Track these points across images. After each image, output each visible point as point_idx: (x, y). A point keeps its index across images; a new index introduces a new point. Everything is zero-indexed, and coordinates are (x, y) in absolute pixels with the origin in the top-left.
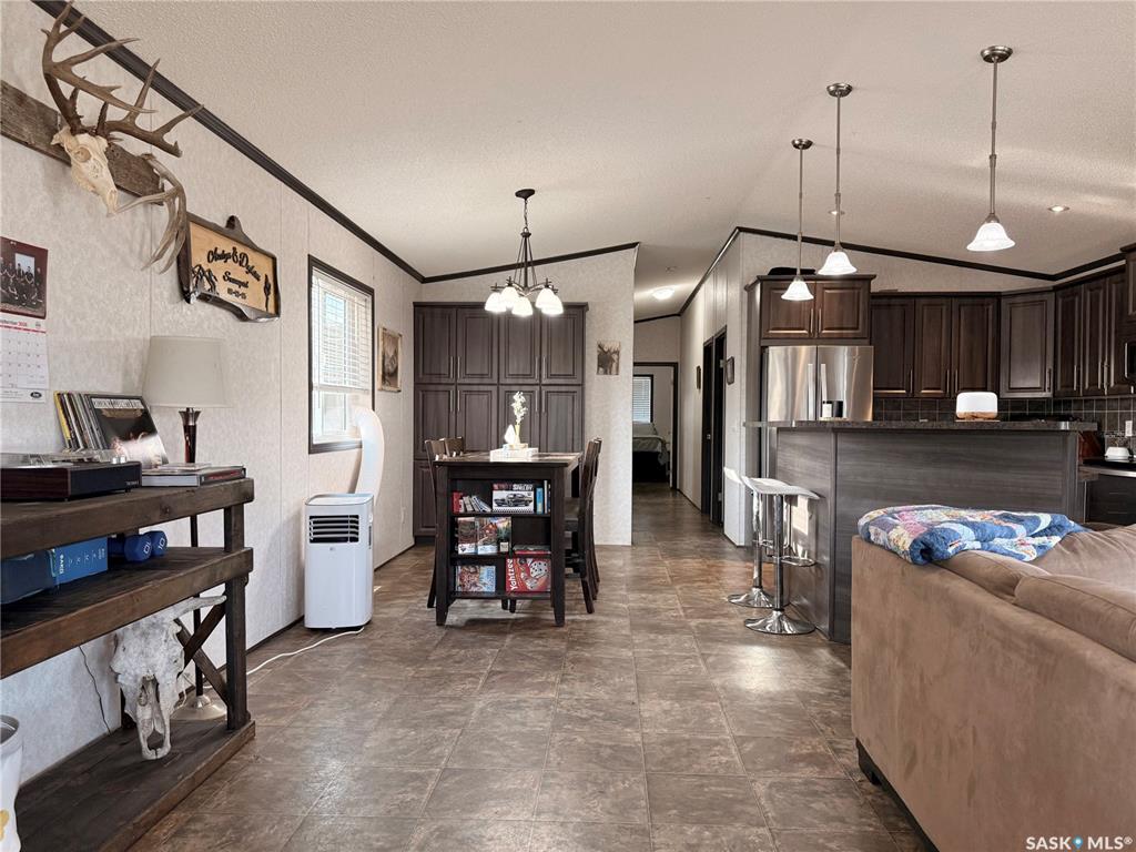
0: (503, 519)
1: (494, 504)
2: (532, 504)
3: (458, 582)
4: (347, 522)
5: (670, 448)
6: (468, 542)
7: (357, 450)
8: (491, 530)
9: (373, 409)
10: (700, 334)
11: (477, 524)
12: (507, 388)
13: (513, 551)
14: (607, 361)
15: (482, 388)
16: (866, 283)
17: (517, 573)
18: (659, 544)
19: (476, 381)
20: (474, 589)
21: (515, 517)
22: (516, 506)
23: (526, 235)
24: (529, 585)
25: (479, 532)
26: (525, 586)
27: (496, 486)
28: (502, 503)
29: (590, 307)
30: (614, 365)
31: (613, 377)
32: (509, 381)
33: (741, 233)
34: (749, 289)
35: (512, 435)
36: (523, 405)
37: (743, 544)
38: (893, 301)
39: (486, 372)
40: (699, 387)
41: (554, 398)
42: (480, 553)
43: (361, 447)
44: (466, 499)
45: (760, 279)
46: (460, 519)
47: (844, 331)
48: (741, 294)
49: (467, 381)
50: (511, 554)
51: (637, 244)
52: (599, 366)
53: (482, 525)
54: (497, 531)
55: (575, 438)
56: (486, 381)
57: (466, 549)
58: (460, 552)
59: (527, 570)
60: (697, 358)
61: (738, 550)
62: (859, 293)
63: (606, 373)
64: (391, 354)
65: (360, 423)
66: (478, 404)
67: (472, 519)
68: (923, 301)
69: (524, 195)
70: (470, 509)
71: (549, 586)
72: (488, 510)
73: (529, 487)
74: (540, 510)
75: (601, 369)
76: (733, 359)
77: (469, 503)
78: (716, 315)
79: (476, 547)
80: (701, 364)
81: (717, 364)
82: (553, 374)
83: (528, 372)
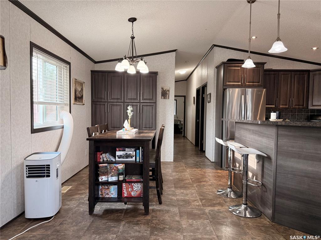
0: (121, 164)
1: (117, 158)
2: (134, 157)
3: (100, 193)
4: (44, 168)
5: (183, 123)
6: (104, 175)
7: (61, 130)
8: (115, 170)
9: (70, 112)
10: (195, 85)
11: (109, 167)
12: (127, 104)
13: (125, 180)
14: (165, 94)
15: (118, 103)
16: (263, 65)
17: (127, 189)
18: (183, 161)
19: (116, 101)
20: (107, 196)
21: (127, 164)
22: (127, 158)
23: (133, 38)
24: (133, 194)
25: (109, 171)
26: (130, 194)
27: (117, 149)
28: (120, 157)
29: (159, 74)
30: (167, 95)
31: (167, 100)
32: (128, 101)
33: (215, 47)
34: (218, 68)
35: (127, 124)
36: (132, 111)
37: (214, 161)
38: (271, 73)
39: (119, 98)
40: (194, 103)
41: (145, 108)
42: (109, 180)
43: (63, 128)
44: (104, 155)
45: (224, 63)
46: (100, 165)
47: (255, 83)
48: (215, 70)
49: (112, 101)
50: (124, 181)
51: (176, 50)
52: (162, 96)
53: (111, 168)
54: (118, 170)
55: (153, 122)
56: (119, 101)
57: (103, 179)
58: (100, 180)
59: (132, 187)
60: (194, 94)
61: (212, 163)
62: (260, 69)
63: (164, 98)
64: (80, 90)
65: (63, 118)
66: (116, 109)
67: (106, 165)
68: (282, 73)
69: (132, 20)
70: (105, 159)
71: (142, 195)
72: (114, 160)
73: (133, 150)
74: (138, 160)
75: (163, 97)
76: (210, 94)
77: (105, 157)
78: (201, 79)
79: (108, 177)
80: (195, 96)
81: (202, 96)
82: (145, 98)
83: (135, 98)
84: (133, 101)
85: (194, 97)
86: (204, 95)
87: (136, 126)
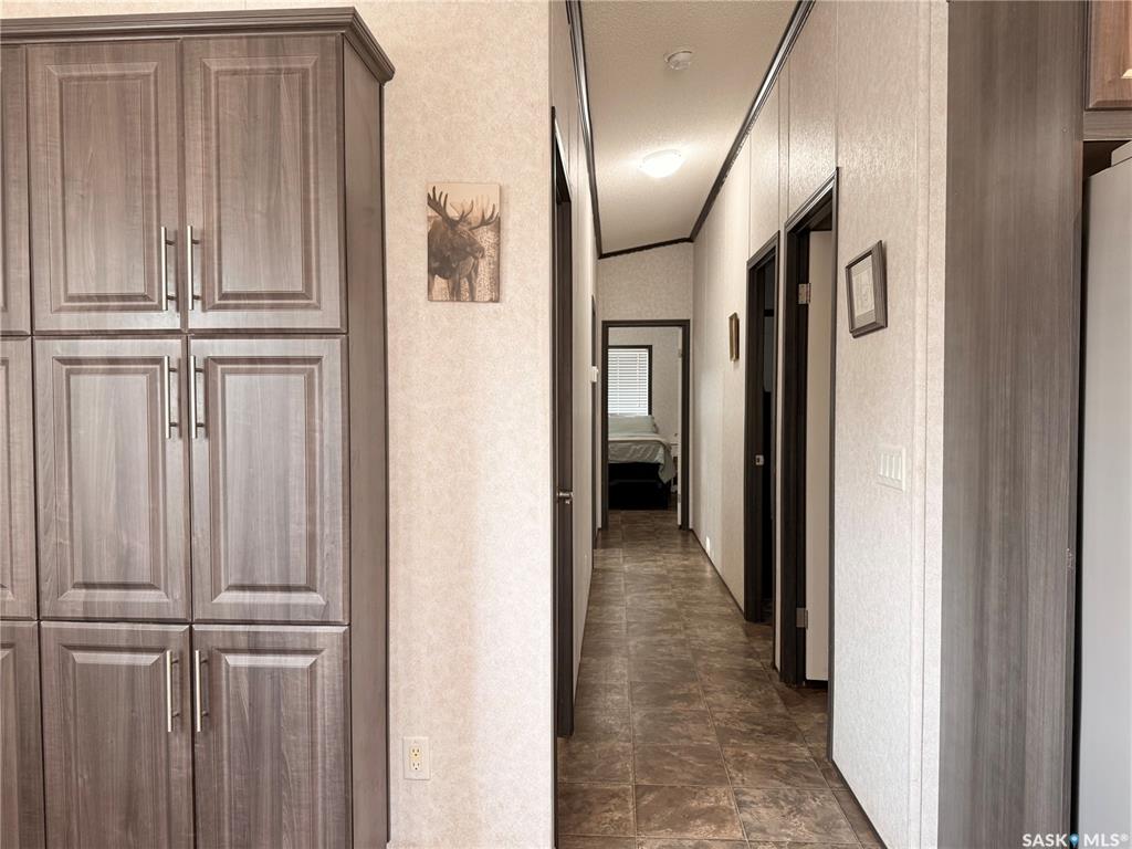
5: (678, 452)
31: (483, 310)
40: (735, 355)
60: (731, 295)
75: (440, 283)
76: (879, 254)
80: (741, 309)
81: (792, 294)
82: (227, 289)
83: (140, 289)
84: (114, 321)
85: (734, 319)
86: (803, 288)
87: (155, 568)
